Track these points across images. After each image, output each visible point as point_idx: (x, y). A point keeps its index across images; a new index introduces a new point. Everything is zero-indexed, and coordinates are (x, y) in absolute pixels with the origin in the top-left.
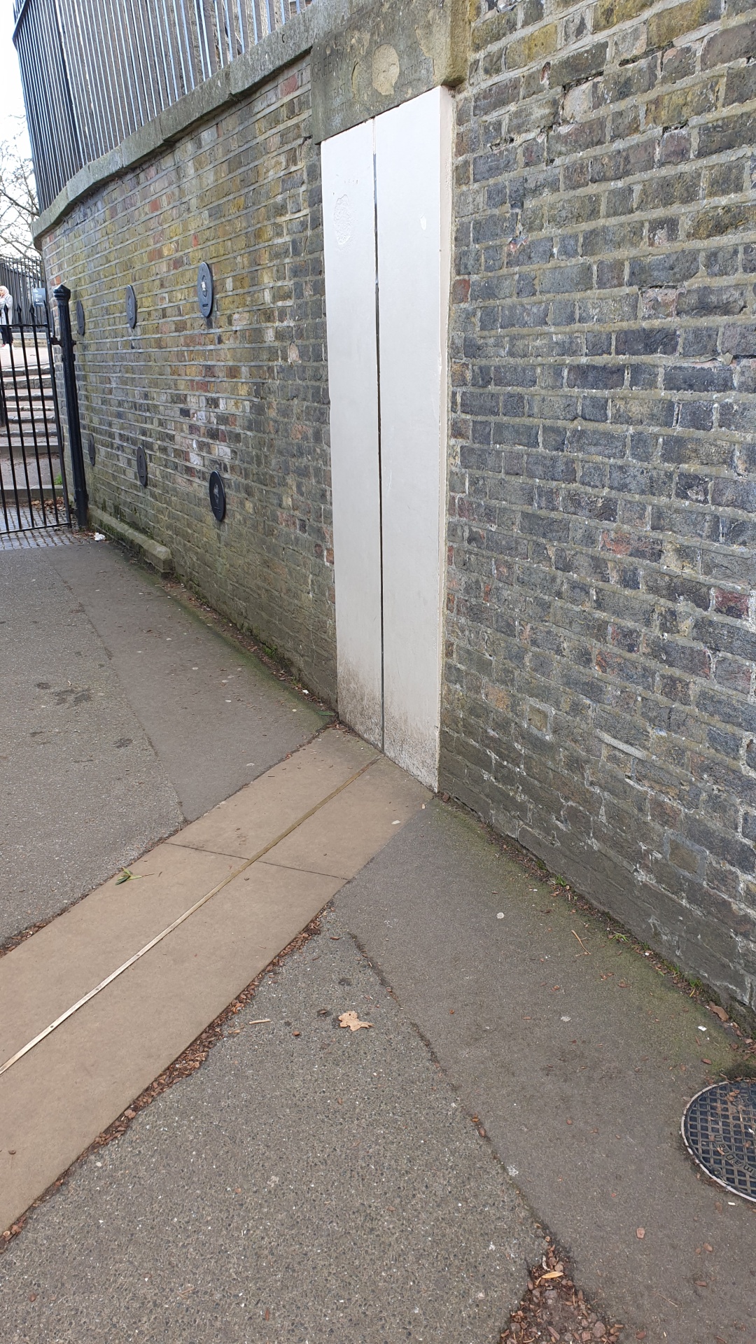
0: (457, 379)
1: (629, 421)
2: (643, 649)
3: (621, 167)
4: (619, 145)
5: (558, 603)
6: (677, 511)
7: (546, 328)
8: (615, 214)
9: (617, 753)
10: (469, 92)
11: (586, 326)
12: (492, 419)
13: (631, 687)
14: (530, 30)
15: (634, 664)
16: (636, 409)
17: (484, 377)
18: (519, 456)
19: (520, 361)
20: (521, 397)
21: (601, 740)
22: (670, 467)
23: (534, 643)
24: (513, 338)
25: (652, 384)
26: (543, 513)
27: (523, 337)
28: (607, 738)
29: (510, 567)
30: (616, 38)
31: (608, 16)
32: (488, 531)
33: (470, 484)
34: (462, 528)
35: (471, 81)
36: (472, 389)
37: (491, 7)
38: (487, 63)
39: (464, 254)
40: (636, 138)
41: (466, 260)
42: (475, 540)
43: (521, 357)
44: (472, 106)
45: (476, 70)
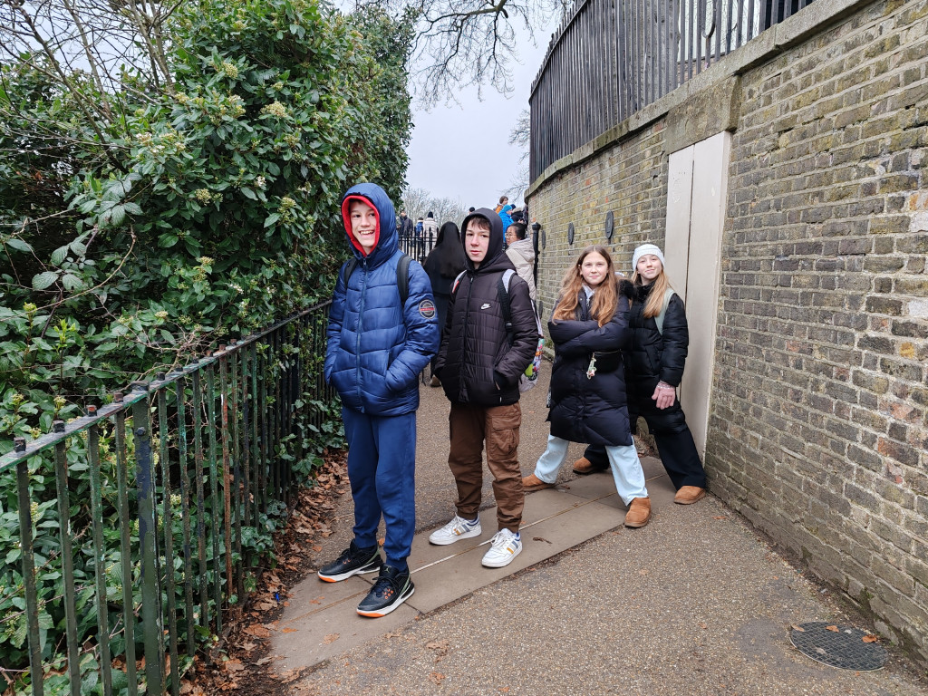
0: (725, 268)
1: (800, 286)
2: (804, 401)
3: (801, 169)
4: (801, 159)
5: (767, 379)
6: (820, 329)
7: (765, 243)
8: (798, 190)
9: (790, 458)
10: (738, 134)
11: (783, 242)
12: (740, 286)
13: (798, 421)
14: (766, 108)
15: (799, 408)
16: (804, 280)
17: (737, 266)
18: (751, 305)
19: (754, 258)
20: (753, 275)
21: (782, 451)
22: (817, 308)
23: (754, 401)
24: (751, 247)
25: (811, 268)
26: (760, 333)
27: (755, 247)
28: (785, 449)
29: (744, 361)
30: (801, 113)
31: (798, 104)
32: (735, 343)
33: (728, 319)
34: (723, 342)
35: (740, 129)
36: (731, 272)
37: (750, 97)
38: (747, 121)
39: (731, 207)
40: (808, 156)
41: (732, 210)
42: (729, 348)
43: (754, 256)
44: (739, 140)
45: (742, 124)
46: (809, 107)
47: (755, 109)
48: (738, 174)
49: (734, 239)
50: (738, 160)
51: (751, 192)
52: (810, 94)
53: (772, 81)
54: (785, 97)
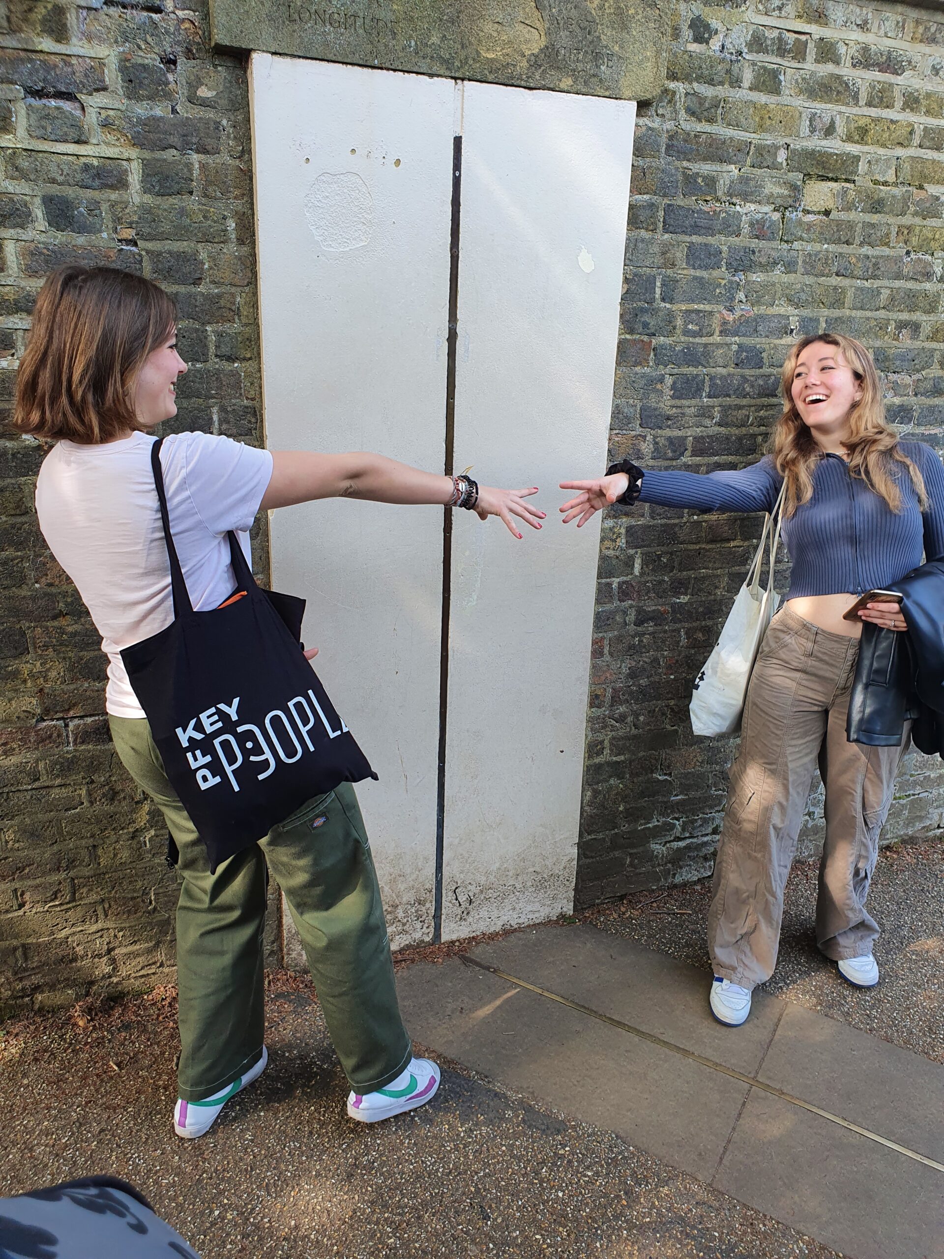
3: (870, 271)
4: (866, 250)
8: (862, 308)
10: (654, 122)
14: (762, 98)
19: (734, 430)
30: (869, 157)
31: (861, 134)
32: (673, 605)
33: (644, 564)
34: (625, 613)
35: (660, 111)
36: (651, 463)
37: (698, 39)
38: (693, 103)
39: (643, 310)
40: (886, 251)
41: (646, 318)
42: (651, 619)
43: (738, 427)
44: (664, 140)
45: (670, 102)
46: (889, 152)
47: (722, 83)
48: (666, 230)
49: (659, 386)
50: (665, 196)
51: (719, 285)
52: (892, 127)
53: (780, 39)
54: (822, 99)
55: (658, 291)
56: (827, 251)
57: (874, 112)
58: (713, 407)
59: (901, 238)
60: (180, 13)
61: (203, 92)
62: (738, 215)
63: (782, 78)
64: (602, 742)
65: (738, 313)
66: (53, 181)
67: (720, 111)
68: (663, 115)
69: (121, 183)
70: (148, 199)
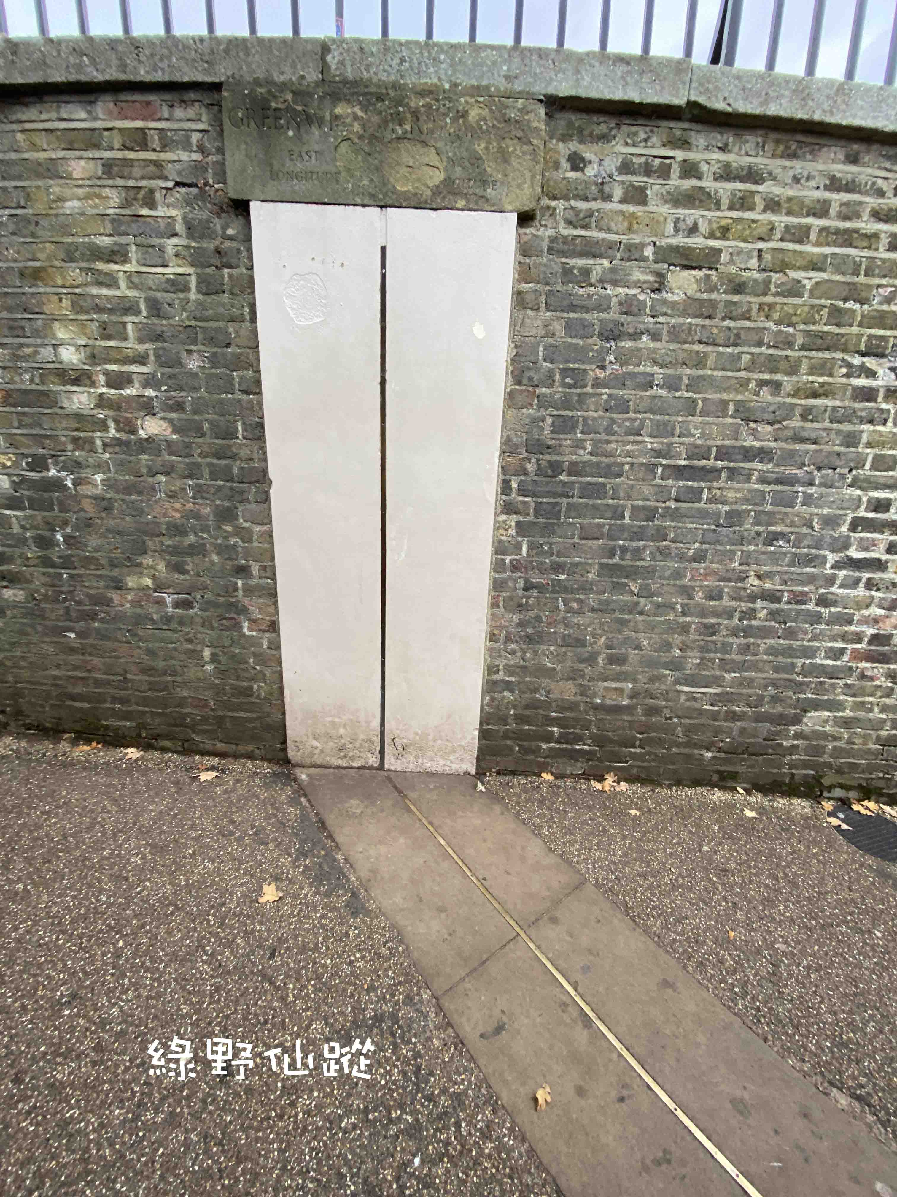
0: (512, 470)
1: (724, 503)
2: (723, 633)
4: (730, 324)
6: (764, 553)
9: (696, 695)
10: (538, 230)
11: (686, 440)
13: (710, 656)
14: (630, 208)
15: (714, 642)
17: (555, 469)
18: (600, 526)
19: (603, 459)
20: (603, 485)
21: (679, 692)
22: (760, 528)
23: (609, 647)
24: (597, 442)
25: (746, 481)
26: (626, 563)
27: (610, 442)
28: (686, 689)
29: (582, 602)
30: (731, 250)
31: (724, 232)
32: (553, 580)
33: (530, 548)
34: (515, 581)
35: (543, 223)
36: (535, 478)
37: (575, 168)
38: (570, 215)
39: (529, 369)
40: (748, 324)
41: (532, 374)
42: (536, 587)
43: (606, 457)
44: (545, 244)
45: (551, 215)
46: (750, 246)
47: (595, 199)
48: (547, 310)
49: (541, 424)
50: (547, 284)
51: (592, 350)
52: (754, 225)
53: (647, 163)
54: (685, 207)
55: (541, 354)
56: (690, 324)
57: (735, 214)
58: (585, 440)
59: (762, 313)
60: (216, 186)
61: (230, 232)
62: (608, 297)
63: (648, 192)
64: (498, 666)
65: (609, 372)
66: (150, 289)
67: (593, 219)
68: (546, 226)
69: (186, 289)
70: (200, 297)
